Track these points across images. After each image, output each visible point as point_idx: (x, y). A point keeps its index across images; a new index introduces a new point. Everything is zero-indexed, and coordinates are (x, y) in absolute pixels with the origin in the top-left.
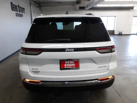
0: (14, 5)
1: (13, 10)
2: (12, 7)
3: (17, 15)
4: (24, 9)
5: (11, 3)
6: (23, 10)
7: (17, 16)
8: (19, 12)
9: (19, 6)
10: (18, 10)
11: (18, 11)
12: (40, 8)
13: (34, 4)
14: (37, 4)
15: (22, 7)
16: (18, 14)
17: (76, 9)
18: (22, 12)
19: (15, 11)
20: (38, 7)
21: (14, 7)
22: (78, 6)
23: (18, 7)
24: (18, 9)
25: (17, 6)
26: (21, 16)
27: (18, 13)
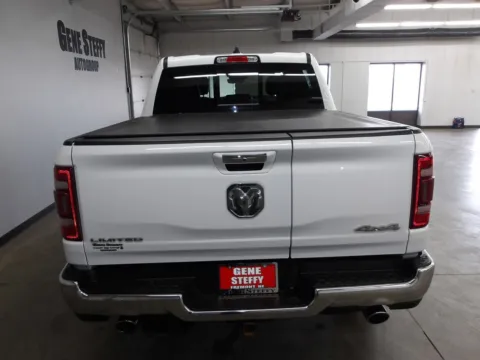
0: (68, 30)
1: (64, 48)
2: (61, 38)
3: (79, 65)
4: (102, 42)
5: (60, 24)
6: (98, 46)
7: (77, 67)
8: (87, 54)
9: (84, 32)
10: (82, 47)
11: (81, 52)
12: (157, 38)
13: (138, 23)
14: (148, 23)
15: (96, 37)
16: (81, 59)
17: (283, 39)
18: (96, 55)
19: (71, 50)
20: (151, 35)
21: (68, 39)
22: (287, 29)
23: (81, 39)
24: (83, 44)
25: (78, 33)
26: (92, 66)
27: (83, 56)
